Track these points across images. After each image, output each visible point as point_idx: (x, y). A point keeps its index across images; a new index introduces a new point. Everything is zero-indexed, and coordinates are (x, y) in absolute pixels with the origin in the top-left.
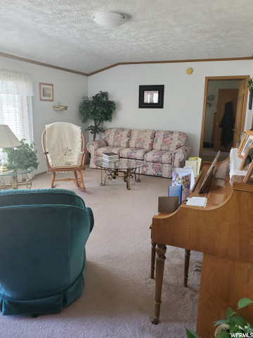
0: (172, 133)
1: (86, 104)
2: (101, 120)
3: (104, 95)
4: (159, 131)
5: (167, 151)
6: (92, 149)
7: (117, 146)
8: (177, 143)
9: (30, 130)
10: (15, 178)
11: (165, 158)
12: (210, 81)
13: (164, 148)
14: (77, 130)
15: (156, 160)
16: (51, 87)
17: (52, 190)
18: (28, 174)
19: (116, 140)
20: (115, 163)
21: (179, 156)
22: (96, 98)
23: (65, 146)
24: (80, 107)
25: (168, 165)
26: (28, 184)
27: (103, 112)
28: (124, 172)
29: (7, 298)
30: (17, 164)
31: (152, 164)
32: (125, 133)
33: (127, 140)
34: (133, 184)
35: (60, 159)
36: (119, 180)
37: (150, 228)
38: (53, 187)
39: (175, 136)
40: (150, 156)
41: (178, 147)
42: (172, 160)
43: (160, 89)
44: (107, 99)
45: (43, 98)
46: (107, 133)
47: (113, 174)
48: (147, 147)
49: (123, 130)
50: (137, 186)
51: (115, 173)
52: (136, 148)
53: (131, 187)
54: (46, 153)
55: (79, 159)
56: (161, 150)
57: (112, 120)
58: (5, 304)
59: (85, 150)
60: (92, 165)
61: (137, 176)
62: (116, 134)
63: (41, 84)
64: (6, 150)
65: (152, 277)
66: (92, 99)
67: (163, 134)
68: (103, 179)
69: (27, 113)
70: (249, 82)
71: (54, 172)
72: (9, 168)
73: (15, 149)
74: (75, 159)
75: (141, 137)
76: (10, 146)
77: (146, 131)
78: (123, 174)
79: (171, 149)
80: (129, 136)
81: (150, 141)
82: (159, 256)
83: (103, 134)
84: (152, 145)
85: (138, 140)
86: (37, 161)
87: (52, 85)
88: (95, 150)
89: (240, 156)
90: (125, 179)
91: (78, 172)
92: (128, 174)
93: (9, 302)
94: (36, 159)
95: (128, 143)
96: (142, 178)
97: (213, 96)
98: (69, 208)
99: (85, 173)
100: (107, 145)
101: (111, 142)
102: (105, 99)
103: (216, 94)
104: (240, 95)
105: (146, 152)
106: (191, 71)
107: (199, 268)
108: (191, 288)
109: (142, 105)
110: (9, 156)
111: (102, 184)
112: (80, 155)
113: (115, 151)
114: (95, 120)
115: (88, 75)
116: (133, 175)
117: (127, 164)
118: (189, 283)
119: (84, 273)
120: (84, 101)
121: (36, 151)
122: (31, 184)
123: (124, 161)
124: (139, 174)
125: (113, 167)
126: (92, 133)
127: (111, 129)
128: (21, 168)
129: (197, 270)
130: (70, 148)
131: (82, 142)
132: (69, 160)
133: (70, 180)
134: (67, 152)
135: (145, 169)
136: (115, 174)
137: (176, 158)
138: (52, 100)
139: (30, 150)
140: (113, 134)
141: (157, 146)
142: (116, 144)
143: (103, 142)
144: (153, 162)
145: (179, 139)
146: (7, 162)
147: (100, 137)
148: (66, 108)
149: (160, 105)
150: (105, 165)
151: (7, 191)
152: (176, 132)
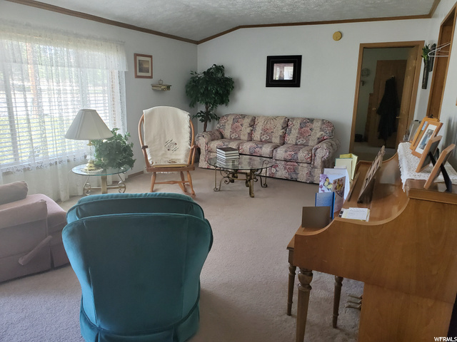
0: (312, 121)
1: (194, 81)
2: (215, 104)
3: (219, 69)
4: (293, 119)
5: (304, 145)
6: (202, 142)
7: (235, 139)
8: (319, 134)
9: (123, 117)
10: (104, 179)
11: (302, 155)
12: (366, 49)
13: (301, 141)
14: (184, 116)
15: (289, 158)
16: (149, 59)
17: (152, 195)
18: (121, 175)
19: (234, 130)
20: (233, 161)
21: (323, 153)
22: (208, 73)
23: (169, 138)
24: (187, 86)
25: (306, 165)
26: (121, 187)
27: (217, 93)
28: (246, 174)
29: (104, 331)
30: (107, 161)
31: (283, 163)
32: (247, 122)
33: (248, 130)
34: (258, 191)
35: (163, 154)
36: (240, 185)
37: (288, 248)
38: (153, 191)
39: (317, 125)
40: (281, 153)
41: (320, 140)
42: (312, 158)
43: (296, 61)
44: (223, 75)
45: (139, 74)
46: (222, 121)
47: (231, 176)
48: (276, 140)
49: (244, 116)
50: (264, 192)
51: (234, 174)
52: (261, 141)
53: (255, 194)
54: (145, 147)
55: (186, 156)
56: (296, 144)
57: (229, 103)
58: (101, 339)
59: (194, 143)
60: (203, 164)
61: (263, 179)
62: (234, 123)
63: (136, 55)
64: (93, 142)
65: (289, 313)
66: (202, 75)
67: (299, 122)
68: (218, 182)
69: (119, 94)
70: (424, 50)
71: (155, 172)
72: (97, 166)
73: (104, 141)
74: (181, 156)
75: (268, 126)
76: (98, 137)
77: (275, 118)
78: (244, 177)
79: (311, 143)
80: (253, 124)
81: (281, 132)
82: (303, 285)
83: (216, 122)
84: (283, 137)
85: (265, 131)
86: (133, 158)
87: (151, 57)
88: (207, 144)
89: (415, 154)
90: (247, 182)
91: (185, 173)
92: (252, 176)
93: (106, 337)
94: (132, 155)
95: (250, 134)
96: (270, 182)
97: (368, 70)
98: (186, 218)
99: (194, 174)
100: (222, 137)
101: (227, 133)
102: (220, 75)
103: (373, 67)
104: (410, 68)
105: (276, 147)
106: (339, 36)
107: (352, 304)
108: (342, 330)
109: (271, 82)
110: (97, 151)
111: (216, 190)
112: (188, 150)
113: (233, 145)
114: (206, 103)
115: (197, 43)
116: (257, 177)
117: (249, 163)
118: (340, 323)
119: (199, 305)
120: (192, 78)
121: (132, 145)
122: (125, 187)
123: (245, 159)
124: (266, 177)
125: (230, 167)
126: (202, 121)
127: (227, 115)
128: (112, 166)
129: (349, 307)
130: (174, 141)
131: (191, 133)
132: (174, 157)
133: (175, 182)
134: (171, 146)
135: (273, 170)
136: (233, 176)
137: (317, 155)
138: (151, 77)
139: (124, 142)
140: (230, 122)
141: (291, 139)
142: (234, 136)
143: (217, 134)
144: (286, 161)
145: (322, 130)
146: (94, 158)
147: (213, 126)
148: (168, 87)
149: (295, 82)
150: (221, 164)
151: (93, 195)
152: (318, 120)
